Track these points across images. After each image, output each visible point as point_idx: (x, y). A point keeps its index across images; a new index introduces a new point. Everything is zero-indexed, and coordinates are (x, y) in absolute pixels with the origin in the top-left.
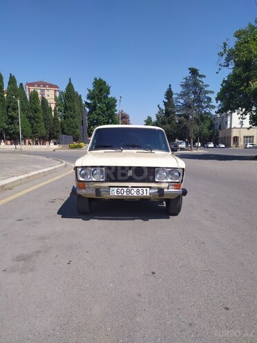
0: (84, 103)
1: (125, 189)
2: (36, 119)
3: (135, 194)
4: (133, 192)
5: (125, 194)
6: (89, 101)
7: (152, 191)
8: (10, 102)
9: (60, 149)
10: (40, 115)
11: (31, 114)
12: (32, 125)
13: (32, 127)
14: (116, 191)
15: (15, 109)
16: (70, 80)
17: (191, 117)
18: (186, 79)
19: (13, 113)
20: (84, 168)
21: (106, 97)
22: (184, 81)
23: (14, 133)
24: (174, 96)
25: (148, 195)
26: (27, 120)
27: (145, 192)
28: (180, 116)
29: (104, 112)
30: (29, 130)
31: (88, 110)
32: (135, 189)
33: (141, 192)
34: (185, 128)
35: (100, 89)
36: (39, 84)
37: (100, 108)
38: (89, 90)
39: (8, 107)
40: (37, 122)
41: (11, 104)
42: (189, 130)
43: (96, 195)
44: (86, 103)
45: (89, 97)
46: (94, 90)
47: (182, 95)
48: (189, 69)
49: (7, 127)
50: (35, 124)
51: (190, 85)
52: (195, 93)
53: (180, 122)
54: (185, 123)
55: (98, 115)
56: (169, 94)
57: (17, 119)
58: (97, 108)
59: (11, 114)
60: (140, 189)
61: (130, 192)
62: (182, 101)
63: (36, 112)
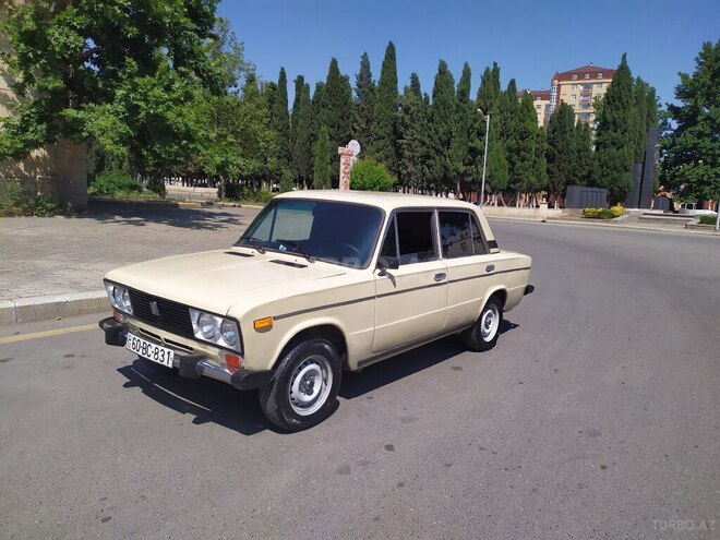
0: (665, 108)
1: (142, 342)
2: (522, 153)
3: (153, 357)
5: (141, 353)
6: (679, 104)
8: (475, 121)
9: (562, 218)
11: (513, 143)
12: (513, 164)
13: (511, 170)
14: (133, 342)
15: (481, 134)
16: (624, 56)
19: (477, 143)
23: (474, 182)
26: (503, 155)
30: (504, 175)
31: (675, 125)
37: (708, 117)
38: (684, 77)
40: (523, 160)
41: (476, 125)
44: (671, 108)
45: (681, 93)
46: (696, 75)
49: (462, 169)
50: (519, 164)
55: (700, 135)
57: (482, 153)
58: (701, 118)
59: (473, 145)
61: (146, 348)
63: (522, 139)
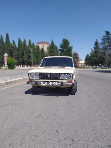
1: (47, 82)
2: (38, 57)
3: (51, 85)
4: (50, 83)
5: (47, 84)
6: (61, 48)
7: (58, 83)
10: (40, 55)
11: (36, 55)
12: (37, 59)
13: (37, 60)
14: (44, 83)
15: (30, 53)
17: (106, 53)
18: (104, 36)
19: (29, 55)
20: (31, 73)
21: (68, 46)
22: (103, 37)
23: (30, 62)
24: (99, 44)
25: (56, 85)
26: (35, 57)
27: (55, 84)
28: (101, 53)
29: (67, 53)
30: (35, 61)
31: (60, 52)
32: (51, 82)
33: (53, 84)
34: (103, 58)
35: (65, 43)
36: (42, 43)
38: (61, 44)
39: (28, 52)
42: (105, 60)
43: (35, 85)
44: (59, 49)
47: (102, 44)
48: (105, 32)
49: (27, 60)
50: (38, 59)
51: (106, 39)
52: (108, 42)
53: (101, 56)
54: (103, 56)
56: (96, 43)
57: (31, 57)
58: (64, 51)
60: (53, 82)
61: (49, 83)
62: (102, 46)
63: (38, 54)
